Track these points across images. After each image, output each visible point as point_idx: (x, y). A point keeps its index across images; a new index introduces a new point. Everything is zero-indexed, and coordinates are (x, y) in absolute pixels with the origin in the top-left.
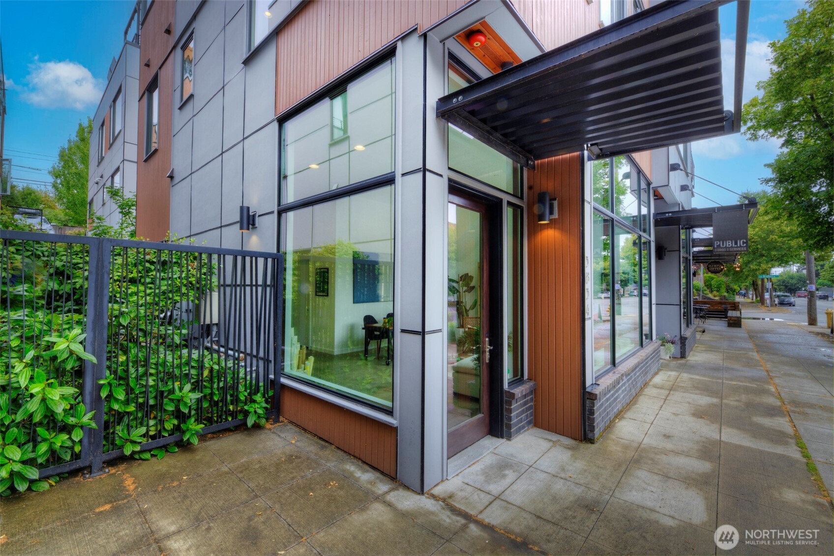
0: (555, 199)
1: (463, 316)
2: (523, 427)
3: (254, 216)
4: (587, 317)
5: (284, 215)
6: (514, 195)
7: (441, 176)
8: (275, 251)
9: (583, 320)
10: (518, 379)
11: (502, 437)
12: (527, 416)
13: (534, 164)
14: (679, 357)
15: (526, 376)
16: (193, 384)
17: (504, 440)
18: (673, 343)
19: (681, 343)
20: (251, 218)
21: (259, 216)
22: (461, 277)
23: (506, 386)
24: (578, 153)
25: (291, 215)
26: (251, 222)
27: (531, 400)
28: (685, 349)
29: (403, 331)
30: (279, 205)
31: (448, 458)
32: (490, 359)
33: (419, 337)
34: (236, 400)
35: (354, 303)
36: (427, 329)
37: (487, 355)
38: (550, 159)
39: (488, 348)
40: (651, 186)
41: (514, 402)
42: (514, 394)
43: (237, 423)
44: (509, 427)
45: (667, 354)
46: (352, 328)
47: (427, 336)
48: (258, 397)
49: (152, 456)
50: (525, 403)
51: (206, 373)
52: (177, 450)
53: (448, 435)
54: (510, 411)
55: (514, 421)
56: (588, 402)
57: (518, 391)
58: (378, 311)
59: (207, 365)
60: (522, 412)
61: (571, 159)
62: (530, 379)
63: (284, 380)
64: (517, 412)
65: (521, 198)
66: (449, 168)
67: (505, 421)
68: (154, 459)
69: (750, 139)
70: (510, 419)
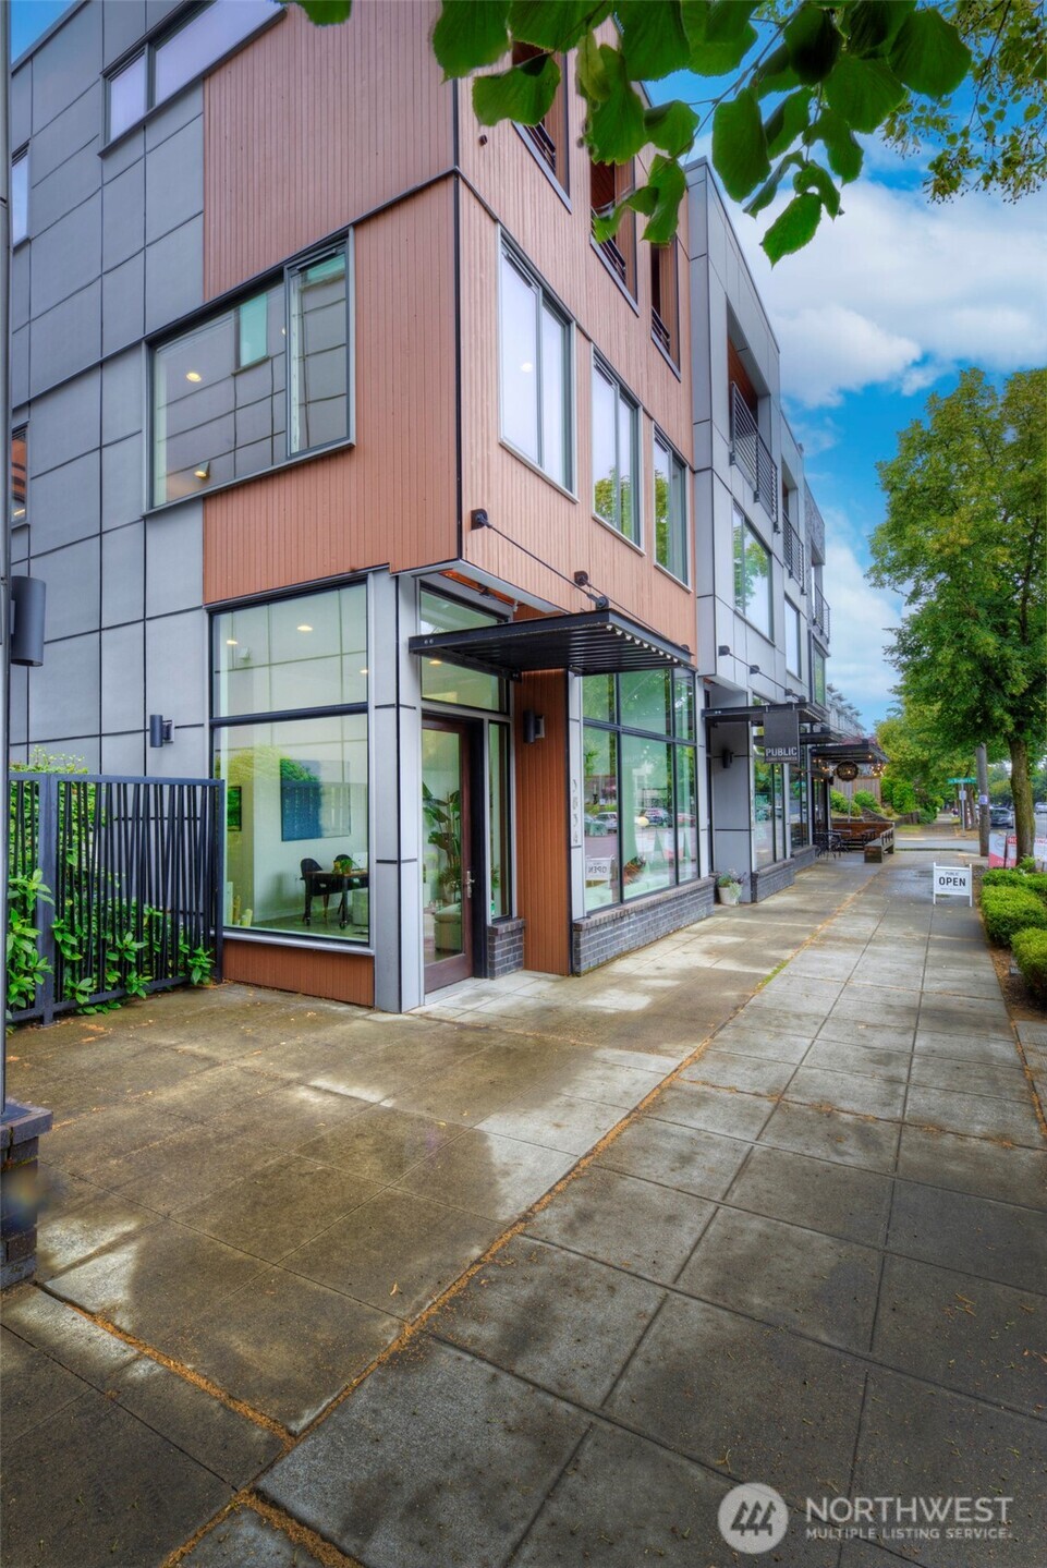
0: (541, 717)
1: (454, 855)
2: (510, 968)
3: (168, 727)
4: (573, 844)
5: (216, 730)
6: (498, 713)
7: (415, 708)
8: (207, 777)
9: (569, 848)
10: (506, 915)
11: (486, 977)
12: (515, 957)
13: (520, 675)
14: (750, 901)
15: (515, 914)
16: (133, 933)
17: (487, 980)
18: (739, 882)
19: (752, 882)
20: (165, 730)
21: (176, 727)
22: (452, 796)
23: (489, 922)
24: (561, 670)
25: (225, 731)
26: (165, 736)
27: (520, 940)
28: (756, 890)
29: (378, 861)
30: (211, 716)
31: (426, 993)
32: (472, 894)
33: (395, 866)
34: (176, 953)
35: (283, 840)
36: (402, 859)
37: (469, 888)
38: (537, 672)
39: (469, 881)
40: (697, 675)
41: (497, 938)
42: (497, 930)
43: (178, 981)
44: (493, 965)
45: (732, 897)
46: (280, 880)
47: (402, 865)
48: (200, 951)
49: (99, 1011)
50: (513, 942)
51: (145, 921)
52: (120, 1006)
53: (425, 969)
54: (493, 948)
55: (498, 959)
56: (574, 934)
57: (502, 928)
58: (323, 852)
59: (146, 912)
60: (509, 952)
61: (556, 674)
62: (519, 917)
63: (226, 934)
64: (501, 949)
65: (508, 714)
66: (423, 699)
67: (489, 960)
68: (100, 1014)
69: (874, 585)
70: (493, 957)
